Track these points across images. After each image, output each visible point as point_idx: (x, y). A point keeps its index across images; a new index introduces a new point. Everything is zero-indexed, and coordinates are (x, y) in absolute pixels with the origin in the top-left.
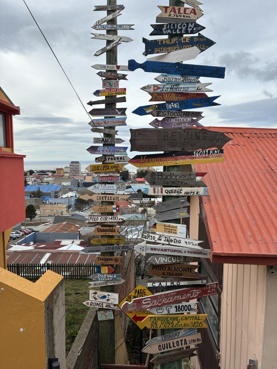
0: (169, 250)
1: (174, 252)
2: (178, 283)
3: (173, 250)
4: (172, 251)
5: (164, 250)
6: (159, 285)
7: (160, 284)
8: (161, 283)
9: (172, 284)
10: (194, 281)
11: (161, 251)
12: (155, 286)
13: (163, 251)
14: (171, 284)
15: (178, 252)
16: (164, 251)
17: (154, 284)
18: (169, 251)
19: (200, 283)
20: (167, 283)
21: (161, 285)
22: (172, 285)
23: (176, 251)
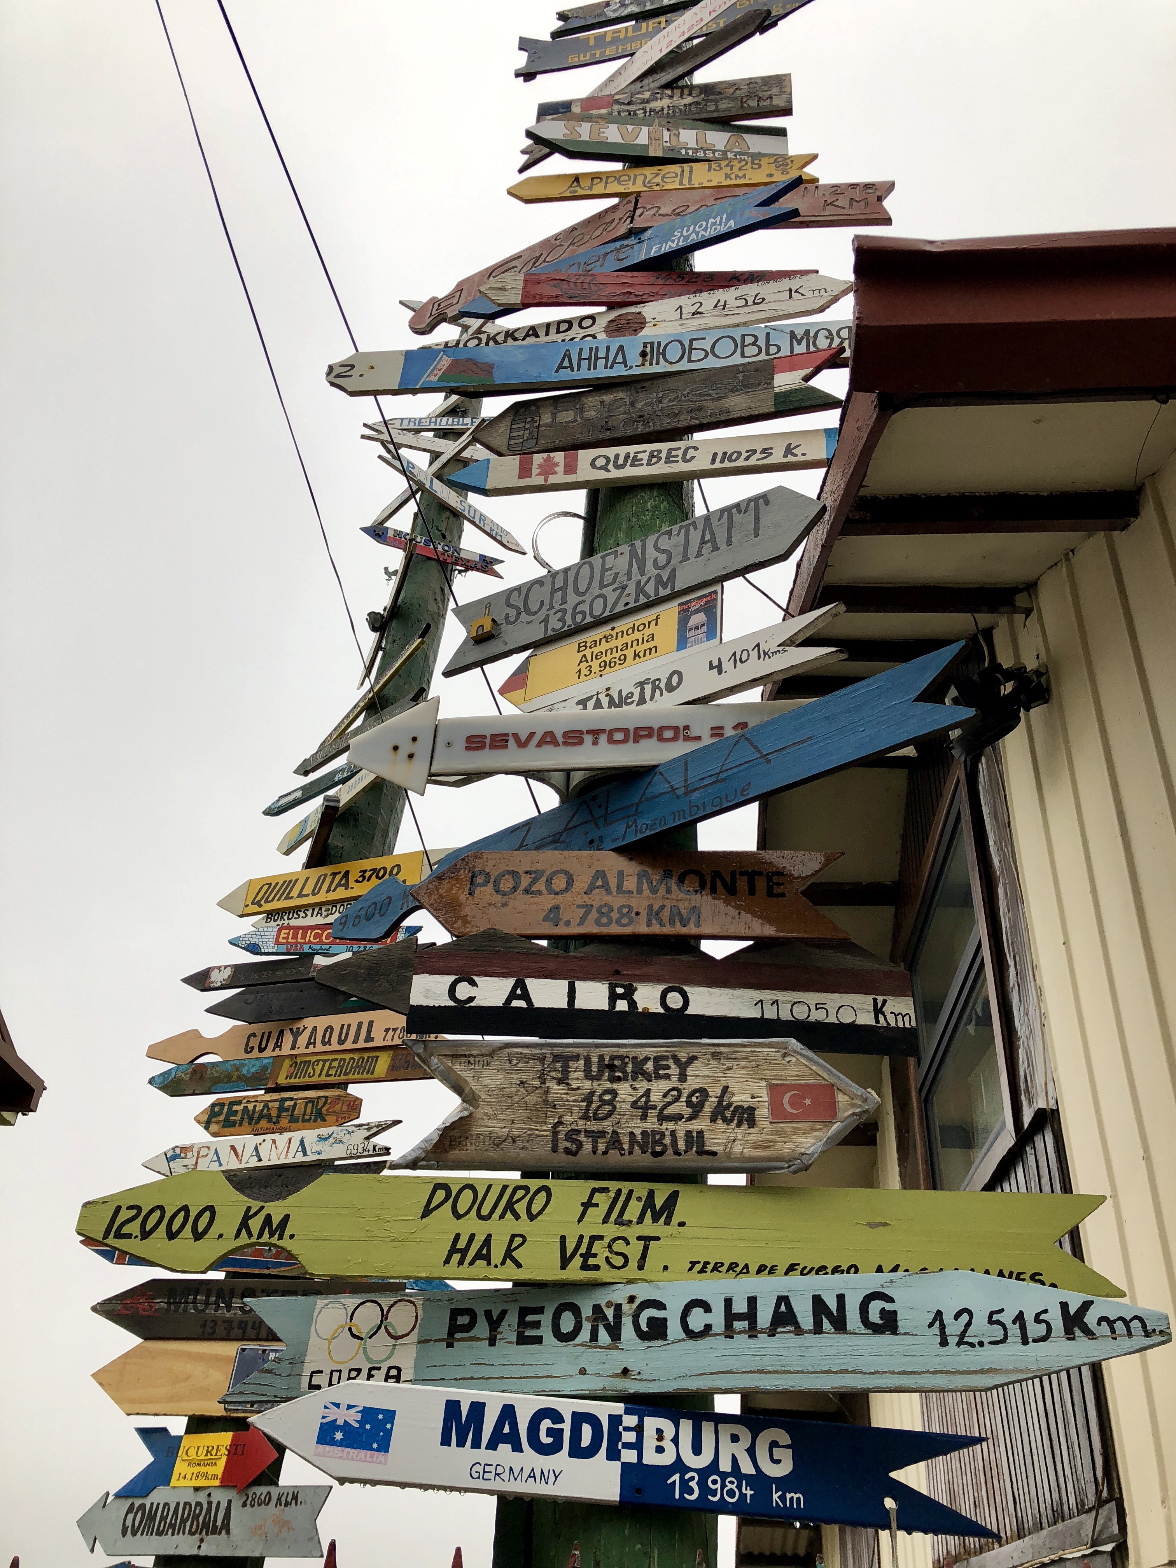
0: (595, 733)
1: (636, 741)
2: (675, 1000)
3: (626, 731)
4: (619, 736)
5: (560, 740)
6: (509, 1000)
7: (520, 991)
8: (529, 982)
9: (622, 997)
10: (812, 998)
11: (539, 745)
12: (471, 999)
13: (556, 744)
14: (613, 998)
15: (661, 739)
16: (565, 744)
17: (463, 991)
18: (595, 743)
19: (866, 1019)
20: (579, 984)
21: (526, 996)
22: (622, 1006)
23: (650, 736)
